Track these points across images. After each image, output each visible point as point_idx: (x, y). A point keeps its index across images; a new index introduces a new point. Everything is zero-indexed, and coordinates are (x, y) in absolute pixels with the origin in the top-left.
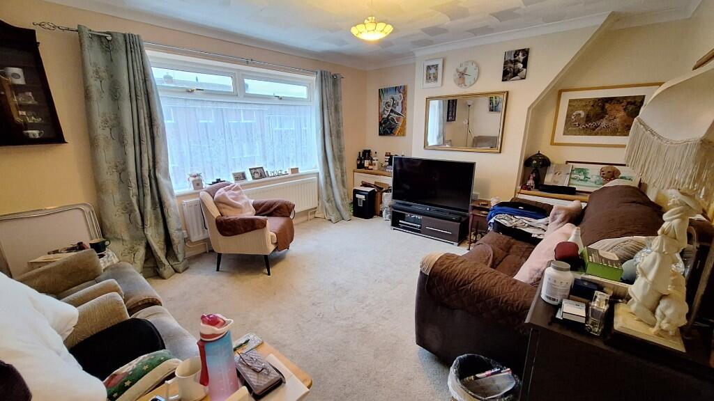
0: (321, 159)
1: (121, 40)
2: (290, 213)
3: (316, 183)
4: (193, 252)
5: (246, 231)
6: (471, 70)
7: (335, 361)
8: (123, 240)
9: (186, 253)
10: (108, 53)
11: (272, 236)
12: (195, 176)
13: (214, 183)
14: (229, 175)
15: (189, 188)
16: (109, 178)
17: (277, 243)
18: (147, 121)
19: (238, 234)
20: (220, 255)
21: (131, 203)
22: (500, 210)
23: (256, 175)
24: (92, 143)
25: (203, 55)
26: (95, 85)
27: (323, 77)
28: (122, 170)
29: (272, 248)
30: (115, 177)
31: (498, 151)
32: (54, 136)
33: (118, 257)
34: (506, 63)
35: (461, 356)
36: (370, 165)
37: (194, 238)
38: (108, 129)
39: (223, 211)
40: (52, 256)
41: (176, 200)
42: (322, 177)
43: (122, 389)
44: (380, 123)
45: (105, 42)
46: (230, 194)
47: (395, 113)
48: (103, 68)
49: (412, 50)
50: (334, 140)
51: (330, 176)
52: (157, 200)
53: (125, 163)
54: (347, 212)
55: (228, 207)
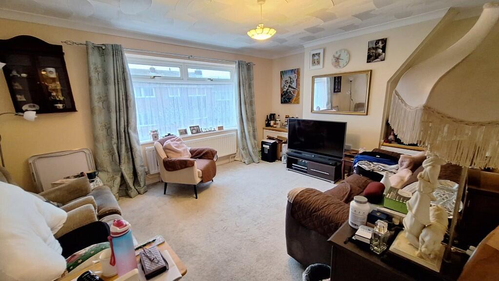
0: (238, 120)
1: (110, 48)
2: (214, 157)
3: (235, 137)
4: (150, 181)
5: (182, 168)
6: (344, 56)
7: (229, 261)
8: (108, 171)
9: (146, 182)
10: (103, 57)
11: (198, 172)
12: (154, 132)
13: (166, 136)
14: (176, 132)
15: (150, 140)
16: (101, 133)
17: (202, 177)
18: (124, 97)
19: (176, 170)
20: (166, 184)
21: (113, 148)
22: (362, 158)
23: (194, 131)
24: (92, 111)
25: (159, 54)
26: (94, 75)
27: (240, 65)
28: (108, 128)
29: (198, 180)
30: (104, 132)
31: (365, 114)
32: (70, 108)
33: (103, 182)
34: (369, 49)
35: (313, 265)
36: (274, 124)
37: (152, 172)
38: (101, 103)
39: (169, 155)
40: (65, 180)
41: (141, 147)
42: (239, 132)
43: (76, 264)
44: (282, 94)
45: (101, 50)
46: (174, 144)
47: (292, 87)
48: (99, 66)
49: (301, 44)
50: (247, 107)
51: (244, 132)
52: (129, 147)
53: (110, 123)
54: (257, 157)
55: (172, 152)
